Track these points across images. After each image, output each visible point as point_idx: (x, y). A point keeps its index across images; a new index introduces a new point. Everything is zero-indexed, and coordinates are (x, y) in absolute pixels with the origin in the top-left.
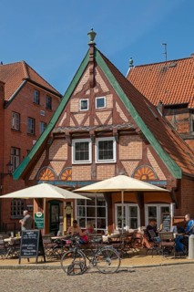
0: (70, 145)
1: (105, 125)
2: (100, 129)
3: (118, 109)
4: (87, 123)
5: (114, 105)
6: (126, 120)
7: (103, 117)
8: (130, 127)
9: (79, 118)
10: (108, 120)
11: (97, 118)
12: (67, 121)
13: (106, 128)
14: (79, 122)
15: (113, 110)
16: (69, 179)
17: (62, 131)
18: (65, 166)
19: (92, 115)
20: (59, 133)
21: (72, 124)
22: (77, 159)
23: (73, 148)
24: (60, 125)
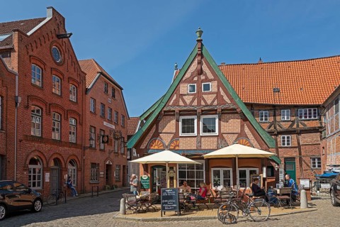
0: (178, 121)
1: (211, 105)
2: (206, 108)
3: (222, 93)
4: (195, 103)
5: (218, 89)
6: (229, 102)
7: (209, 99)
8: (232, 107)
9: (188, 99)
10: (213, 101)
11: (203, 99)
12: (176, 101)
13: (211, 108)
14: (188, 102)
15: (218, 93)
16: (177, 148)
17: (172, 109)
18: (173, 138)
19: (199, 96)
20: (169, 111)
21: (181, 103)
22: (183, 132)
23: (180, 123)
24: (171, 104)
